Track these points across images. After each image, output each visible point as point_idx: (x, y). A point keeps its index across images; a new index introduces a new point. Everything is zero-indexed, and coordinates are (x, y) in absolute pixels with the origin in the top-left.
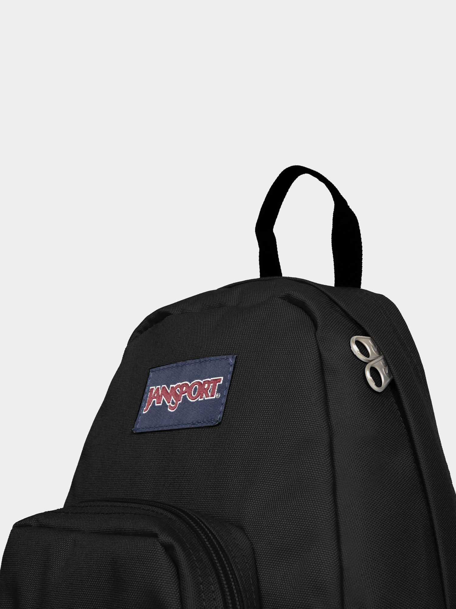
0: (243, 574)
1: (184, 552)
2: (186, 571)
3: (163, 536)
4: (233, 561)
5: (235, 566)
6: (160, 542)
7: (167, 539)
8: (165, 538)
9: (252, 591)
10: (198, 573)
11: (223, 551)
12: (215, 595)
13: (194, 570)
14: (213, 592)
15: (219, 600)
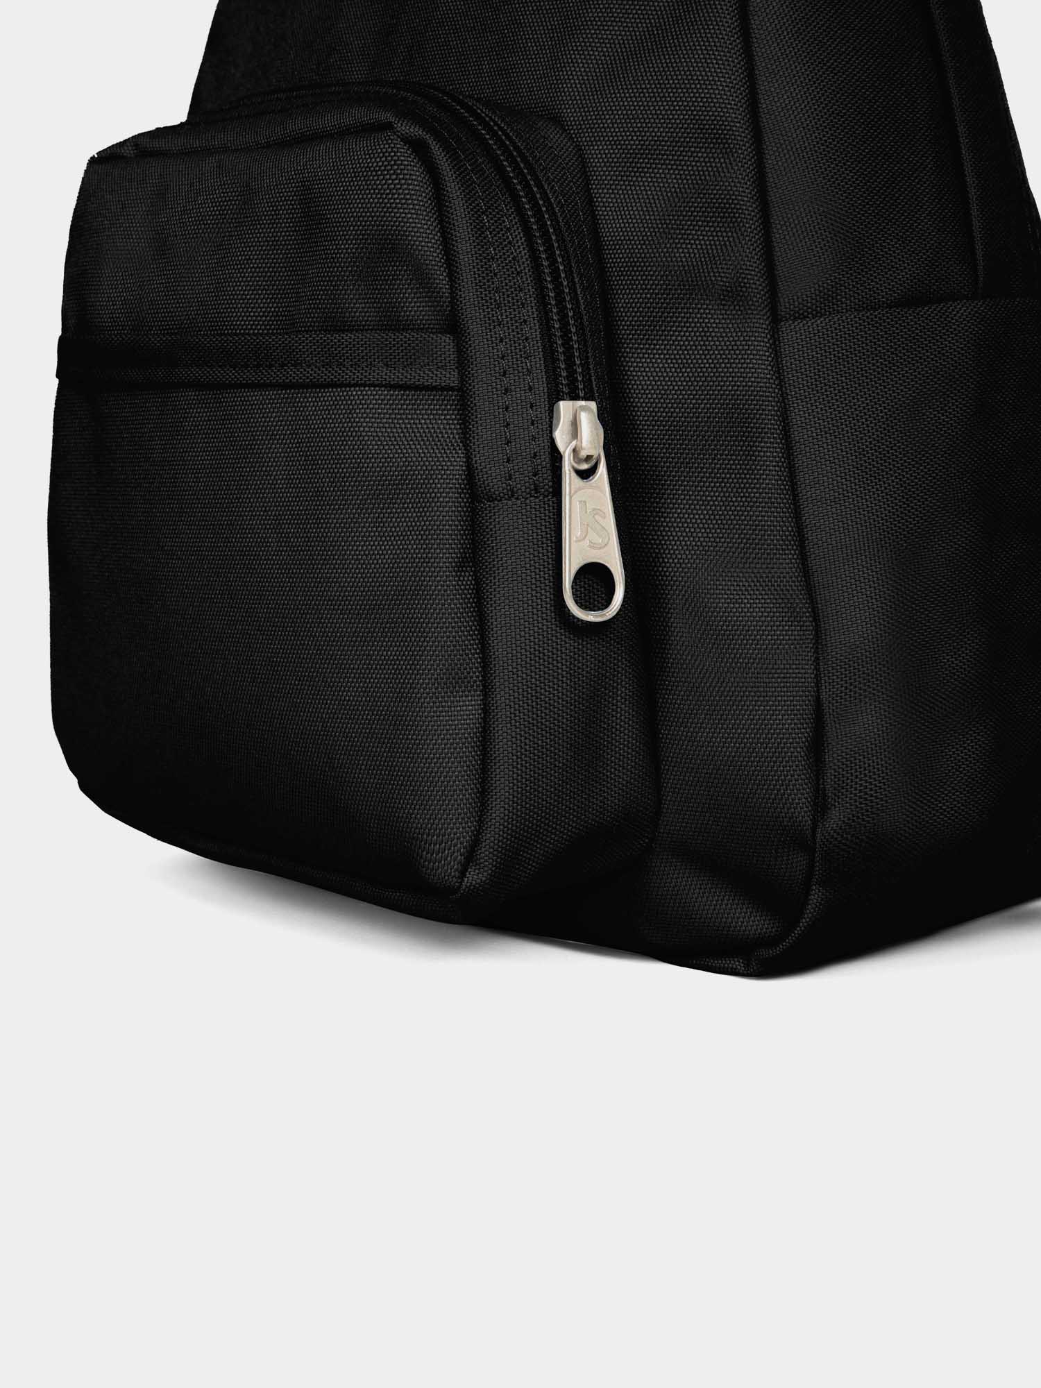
0: (565, 201)
1: (447, 153)
2: (453, 188)
3: (404, 124)
4: (544, 176)
5: (552, 189)
6: (398, 137)
7: (412, 131)
8: (407, 128)
9: (584, 235)
10: (477, 192)
11: (525, 159)
12: (511, 235)
13: (469, 186)
14: (509, 229)
15: (524, 260)
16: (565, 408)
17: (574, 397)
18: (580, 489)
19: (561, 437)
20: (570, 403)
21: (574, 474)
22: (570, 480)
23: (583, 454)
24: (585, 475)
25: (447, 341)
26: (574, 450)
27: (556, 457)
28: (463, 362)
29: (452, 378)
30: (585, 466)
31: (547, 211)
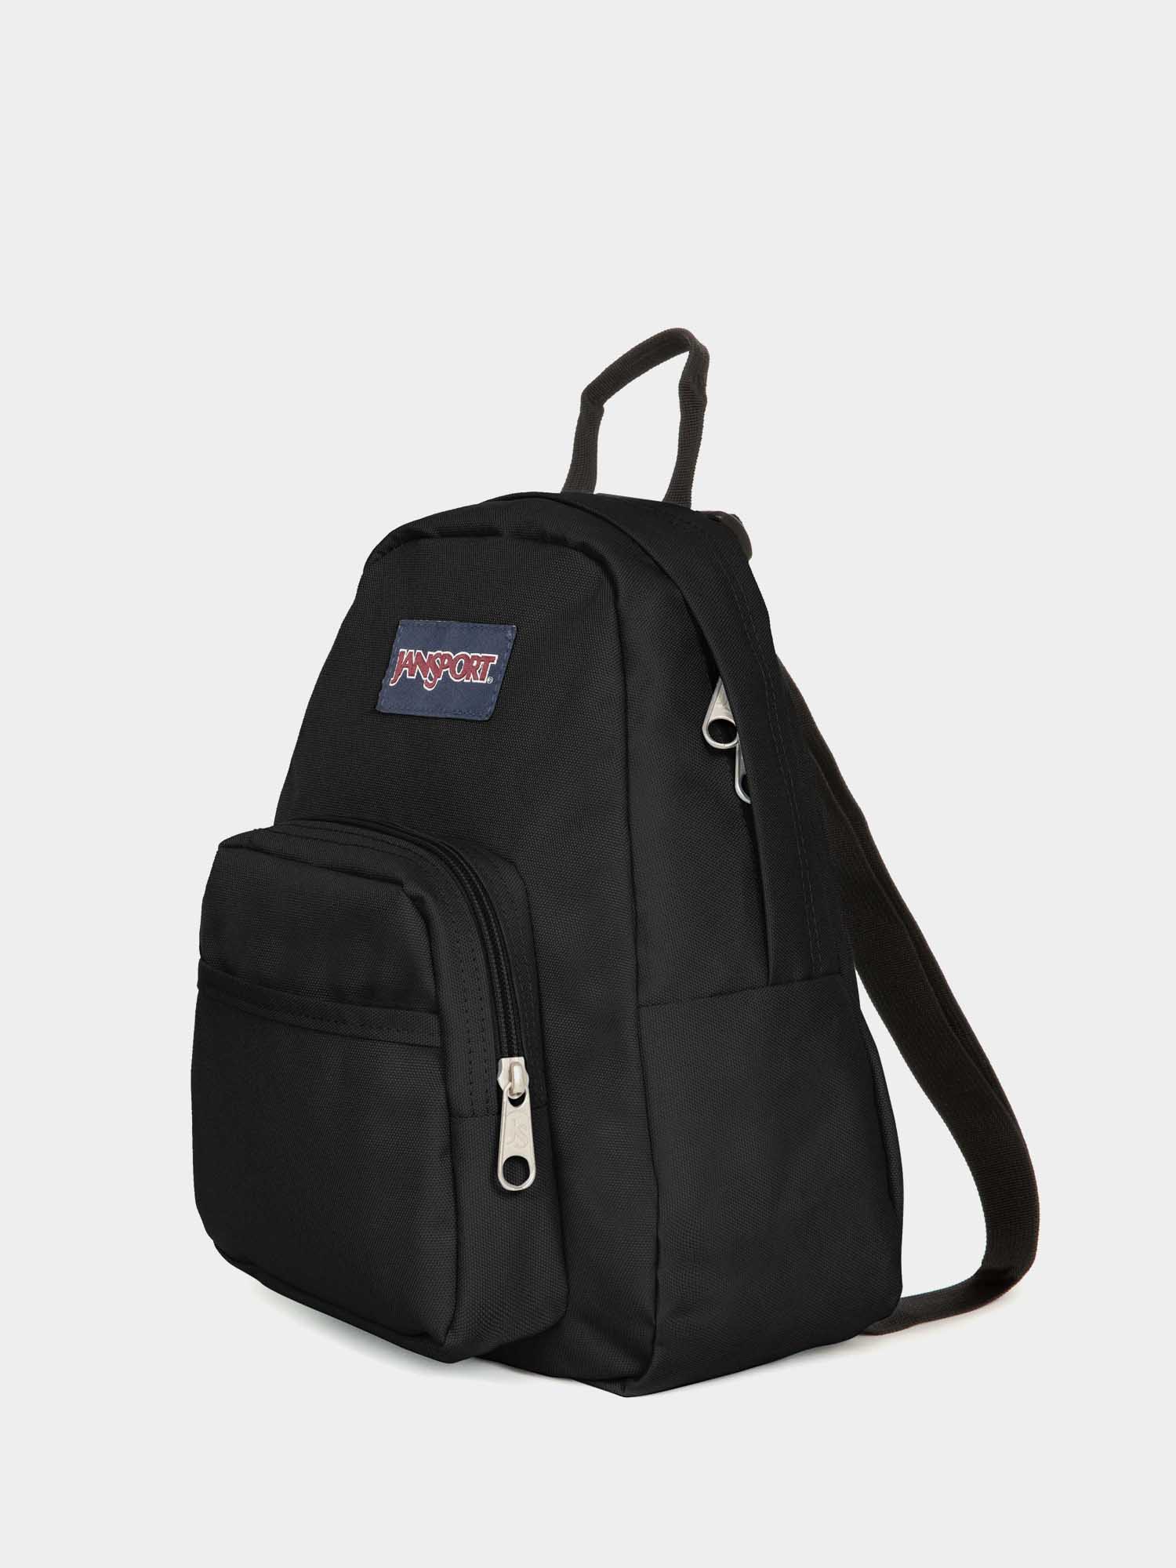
2: (440, 928)
3: (411, 884)
6: (405, 893)
7: (416, 890)
8: (412, 888)
13: (450, 925)
16: (505, 1062)
17: (511, 1055)
18: (511, 1112)
19: (502, 1080)
20: (508, 1059)
21: (509, 1103)
22: (507, 1106)
23: (515, 1091)
24: (516, 1103)
25: (433, 1020)
26: (510, 1089)
27: (500, 1092)
28: (443, 1032)
29: (436, 1041)
30: (516, 1097)
31: (497, 931)
